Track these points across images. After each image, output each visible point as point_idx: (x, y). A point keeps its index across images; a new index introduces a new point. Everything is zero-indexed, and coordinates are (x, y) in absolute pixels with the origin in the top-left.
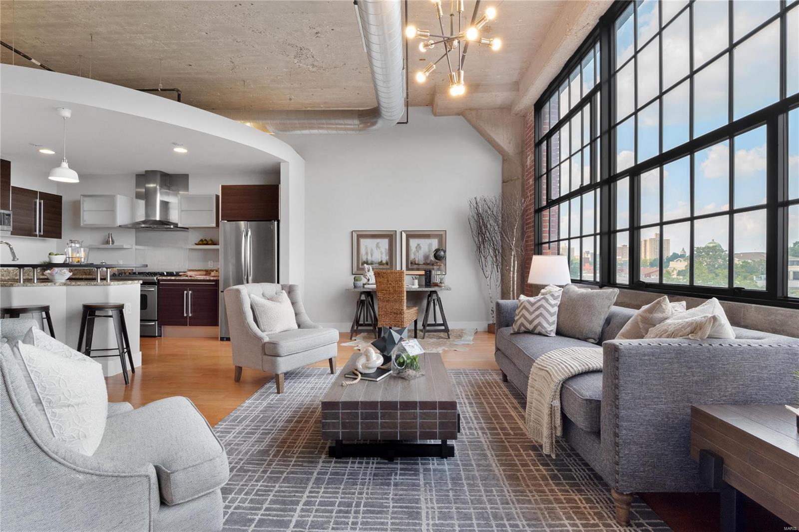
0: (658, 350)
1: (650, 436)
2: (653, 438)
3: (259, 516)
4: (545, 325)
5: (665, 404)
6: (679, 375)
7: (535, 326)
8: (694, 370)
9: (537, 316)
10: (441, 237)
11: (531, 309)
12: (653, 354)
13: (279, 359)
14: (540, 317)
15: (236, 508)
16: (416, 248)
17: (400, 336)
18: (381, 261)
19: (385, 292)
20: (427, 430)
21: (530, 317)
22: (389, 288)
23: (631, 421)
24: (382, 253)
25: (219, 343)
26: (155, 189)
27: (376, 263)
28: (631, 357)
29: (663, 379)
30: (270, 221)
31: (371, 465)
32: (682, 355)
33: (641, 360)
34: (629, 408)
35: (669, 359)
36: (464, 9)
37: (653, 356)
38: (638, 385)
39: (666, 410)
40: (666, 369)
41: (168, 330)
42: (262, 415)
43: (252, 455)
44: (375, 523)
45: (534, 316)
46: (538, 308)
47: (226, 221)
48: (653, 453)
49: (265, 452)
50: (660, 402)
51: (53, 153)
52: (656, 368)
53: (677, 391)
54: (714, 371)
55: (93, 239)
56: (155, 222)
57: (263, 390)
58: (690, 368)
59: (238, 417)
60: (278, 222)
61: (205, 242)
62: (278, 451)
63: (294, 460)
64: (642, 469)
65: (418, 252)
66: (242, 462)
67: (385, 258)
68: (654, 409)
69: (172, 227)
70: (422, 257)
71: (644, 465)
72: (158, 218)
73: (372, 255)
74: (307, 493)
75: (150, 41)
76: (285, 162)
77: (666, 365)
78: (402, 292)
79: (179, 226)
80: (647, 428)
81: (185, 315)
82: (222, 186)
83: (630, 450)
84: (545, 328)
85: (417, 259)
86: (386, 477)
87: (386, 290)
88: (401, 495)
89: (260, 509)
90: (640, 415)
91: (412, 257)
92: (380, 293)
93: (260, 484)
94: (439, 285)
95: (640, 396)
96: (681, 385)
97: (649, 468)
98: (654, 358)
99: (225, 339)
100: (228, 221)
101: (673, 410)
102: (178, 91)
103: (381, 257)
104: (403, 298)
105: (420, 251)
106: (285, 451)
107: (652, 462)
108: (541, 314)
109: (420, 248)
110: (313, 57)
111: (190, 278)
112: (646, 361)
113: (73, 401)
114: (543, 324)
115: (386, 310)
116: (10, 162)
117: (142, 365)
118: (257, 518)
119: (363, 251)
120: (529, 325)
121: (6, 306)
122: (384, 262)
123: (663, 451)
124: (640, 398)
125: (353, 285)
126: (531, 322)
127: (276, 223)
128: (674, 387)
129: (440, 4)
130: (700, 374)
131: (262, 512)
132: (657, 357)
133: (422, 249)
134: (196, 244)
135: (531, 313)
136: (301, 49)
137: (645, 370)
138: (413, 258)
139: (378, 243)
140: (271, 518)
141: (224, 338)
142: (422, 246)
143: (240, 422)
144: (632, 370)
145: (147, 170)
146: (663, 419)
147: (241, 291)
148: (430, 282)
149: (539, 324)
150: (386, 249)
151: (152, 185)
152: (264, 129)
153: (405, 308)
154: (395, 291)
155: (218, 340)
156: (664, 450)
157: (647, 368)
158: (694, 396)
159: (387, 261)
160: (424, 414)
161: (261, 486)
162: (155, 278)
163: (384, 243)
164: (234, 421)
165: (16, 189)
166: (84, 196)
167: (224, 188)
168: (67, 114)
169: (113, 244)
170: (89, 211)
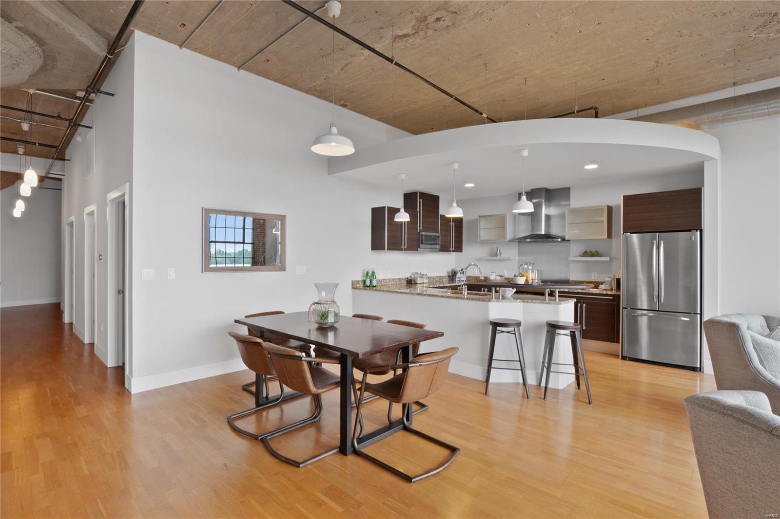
25: (620, 361)
26: (541, 202)
30: (690, 231)
47: (629, 234)
51: (473, 185)
56: (541, 235)
60: (701, 231)
69: (560, 240)
72: (543, 233)
79: (566, 239)
82: (624, 196)
99: (628, 359)
100: (632, 233)
102: (596, 108)
111: (584, 291)
116: (439, 196)
127: (698, 233)
141: (626, 357)
145: (532, 188)
151: (541, 199)
155: (619, 358)
165: (443, 217)
166: (480, 217)
167: (626, 199)
168: (525, 153)
169: (500, 256)
170: (483, 229)
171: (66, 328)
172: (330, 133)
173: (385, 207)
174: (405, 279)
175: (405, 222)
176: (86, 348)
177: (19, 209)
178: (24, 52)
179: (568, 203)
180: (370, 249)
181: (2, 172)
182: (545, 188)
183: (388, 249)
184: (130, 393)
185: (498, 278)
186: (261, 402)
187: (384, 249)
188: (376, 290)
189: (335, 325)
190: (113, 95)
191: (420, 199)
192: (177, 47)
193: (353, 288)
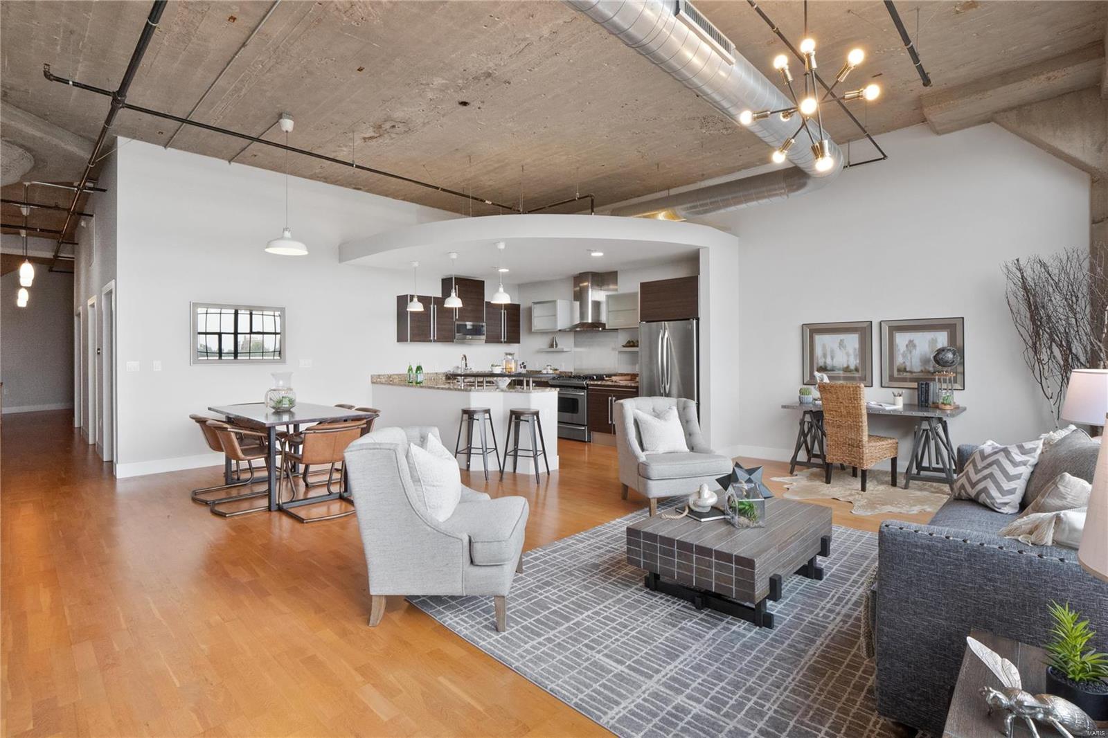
0: (940, 545)
1: (922, 656)
2: (927, 660)
3: (556, 608)
4: (994, 493)
5: (946, 620)
6: (970, 585)
7: (977, 493)
8: (998, 584)
9: (985, 478)
10: (953, 327)
11: (980, 465)
12: (929, 548)
13: (650, 482)
14: (989, 479)
15: (545, 597)
16: (907, 346)
17: (751, 477)
18: (848, 367)
19: (834, 413)
20: (723, 584)
21: (975, 476)
22: (839, 408)
23: (893, 627)
24: (848, 355)
26: (587, 286)
27: (839, 370)
28: (895, 544)
29: (944, 584)
30: (688, 319)
31: (675, 606)
32: (978, 559)
33: (910, 551)
34: (892, 610)
35: (955, 559)
36: (817, 64)
37: (930, 550)
38: (905, 583)
39: (947, 628)
40: (949, 572)
41: (596, 436)
42: (620, 535)
43: (586, 565)
44: (633, 647)
45: (980, 476)
46: (990, 465)
47: (644, 322)
48: (927, 681)
49: (596, 566)
50: (938, 614)
51: (507, 270)
52: (933, 567)
53: (967, 607)
54: (1037, 596)
55: (542, 342)
56: (588, 325)
57: (639, 512)
58: (990, 580)
59: (600, 531)
60: (698, 319)
61: (631, 344)
62: (608, 568)
63: (614, 579)
64: (908, 695)
65: (911, 352)
66: (574, 568)
67: (853, 362)
68: (929, 621)
69: (601, 329)
70: (918, 360)
71: (912, 691)
72: (590, 321)
73: (832, 358)
74: (601, 606)
75: (564, 158)
76: (703, 248)
77: (949, 567)
78: (859, 416)
79: (608, 327)
80: (917, 644)
81: (610, 422)
82: (640, 283)
83: (892, 664)
84: (993, 498)
85: (908, 364)
86: (678, 620)
87: (836, 411)
88: (677, 638)
89: (560, 603)
90: (907, 624)
91: (899, 360)
92: (827, 415)
93: (574, 587)
94: (940, 406)
95: (908, 598)
96: (974, 600)
97: (920, 698)
98: (930, 554)
100: (647, 322)
101: (958, 632)
102: (591, 196)
103: (848, 361)
104: (860, 424)
105: (914, 351)
106: (613, 571)
107: (924, 691)
108: (991, 476)
109: (915, 346)
110: (722, 121)
111: (613, 384)
112: (918, 555)
113: (435, 483)
114: (991, 491)
115: (836, 439)
116: (483, 282)
117: (560, 468)
118: (554, 608)
119: (818, 351)
120: (971, 489)
121: (465, 407)
122: (852, 367)
123: (942, 683)
124: (907, 602)
125: (798, 400)
126: (973, 485)
127: (695, 321)
128: (961, 600)
129: (787, 67)
130: (1009, 593)
131: (560, 606)
132: (936, 553)
133: (918, 348)
134: (624, 346)
135: (977, 471)
136: (704, 119)
137: (916, 566)
138: (902, 362)
139: (842, 341)
140: (562, 612)
142: (917, 344)
143: (598, 536)
144: (898, 561)
145: (578, 272)
146: (942, 639)
147: (624, 406)
148: (927, 401)
149: (985, 490)
150: (855, 349)
151: (585, 284)
152: (675, 216)
153: (865, 438)
154: (848, 413)
156: (944, 682)
157: (918, 565)
158: (996, 622)
159: (856, 366)
160: (719, 564)
161: (574, 589)
162: (584, 383)
163: (853, 340)
164: (593, 534)
165: (489, 304)
166: (535, 303)
167: (643, 285)
168: (502, 246)
169: (556, 347)
170: (538, 317)
171: (76, 431)
172: (282, 238)
173: (407, 295)
174: (444, 374)
175: (456, 309)
176: (91, 448)
177: (23, 299)
178: (14, 160)
179: (616, 287)
180: (396, 340)
181: (2, 254)
182: (592, 272)
183: (411, 341)
184: (116, 478)
185: (551, 372)
186: (229, 482)
187: (407, 341)
188: (421, 387)
189: (291, 410)
190: (105, 191)
191: (455, 285)
192: (161, 148)
193: (373, 383)
